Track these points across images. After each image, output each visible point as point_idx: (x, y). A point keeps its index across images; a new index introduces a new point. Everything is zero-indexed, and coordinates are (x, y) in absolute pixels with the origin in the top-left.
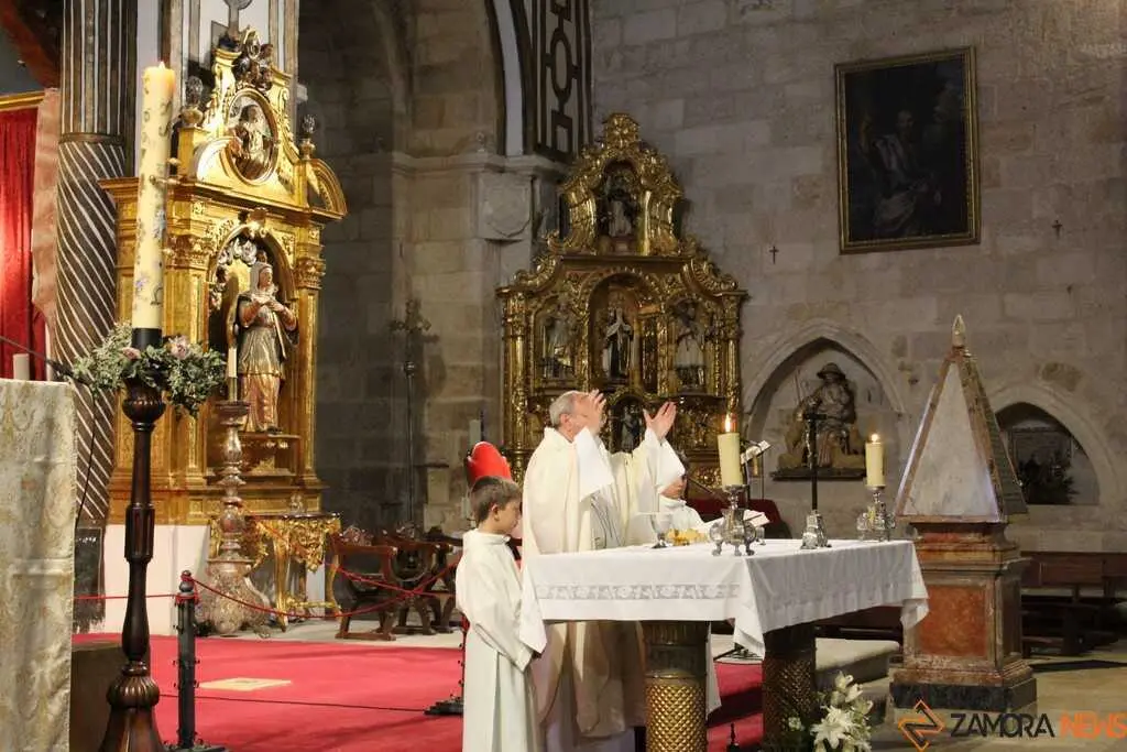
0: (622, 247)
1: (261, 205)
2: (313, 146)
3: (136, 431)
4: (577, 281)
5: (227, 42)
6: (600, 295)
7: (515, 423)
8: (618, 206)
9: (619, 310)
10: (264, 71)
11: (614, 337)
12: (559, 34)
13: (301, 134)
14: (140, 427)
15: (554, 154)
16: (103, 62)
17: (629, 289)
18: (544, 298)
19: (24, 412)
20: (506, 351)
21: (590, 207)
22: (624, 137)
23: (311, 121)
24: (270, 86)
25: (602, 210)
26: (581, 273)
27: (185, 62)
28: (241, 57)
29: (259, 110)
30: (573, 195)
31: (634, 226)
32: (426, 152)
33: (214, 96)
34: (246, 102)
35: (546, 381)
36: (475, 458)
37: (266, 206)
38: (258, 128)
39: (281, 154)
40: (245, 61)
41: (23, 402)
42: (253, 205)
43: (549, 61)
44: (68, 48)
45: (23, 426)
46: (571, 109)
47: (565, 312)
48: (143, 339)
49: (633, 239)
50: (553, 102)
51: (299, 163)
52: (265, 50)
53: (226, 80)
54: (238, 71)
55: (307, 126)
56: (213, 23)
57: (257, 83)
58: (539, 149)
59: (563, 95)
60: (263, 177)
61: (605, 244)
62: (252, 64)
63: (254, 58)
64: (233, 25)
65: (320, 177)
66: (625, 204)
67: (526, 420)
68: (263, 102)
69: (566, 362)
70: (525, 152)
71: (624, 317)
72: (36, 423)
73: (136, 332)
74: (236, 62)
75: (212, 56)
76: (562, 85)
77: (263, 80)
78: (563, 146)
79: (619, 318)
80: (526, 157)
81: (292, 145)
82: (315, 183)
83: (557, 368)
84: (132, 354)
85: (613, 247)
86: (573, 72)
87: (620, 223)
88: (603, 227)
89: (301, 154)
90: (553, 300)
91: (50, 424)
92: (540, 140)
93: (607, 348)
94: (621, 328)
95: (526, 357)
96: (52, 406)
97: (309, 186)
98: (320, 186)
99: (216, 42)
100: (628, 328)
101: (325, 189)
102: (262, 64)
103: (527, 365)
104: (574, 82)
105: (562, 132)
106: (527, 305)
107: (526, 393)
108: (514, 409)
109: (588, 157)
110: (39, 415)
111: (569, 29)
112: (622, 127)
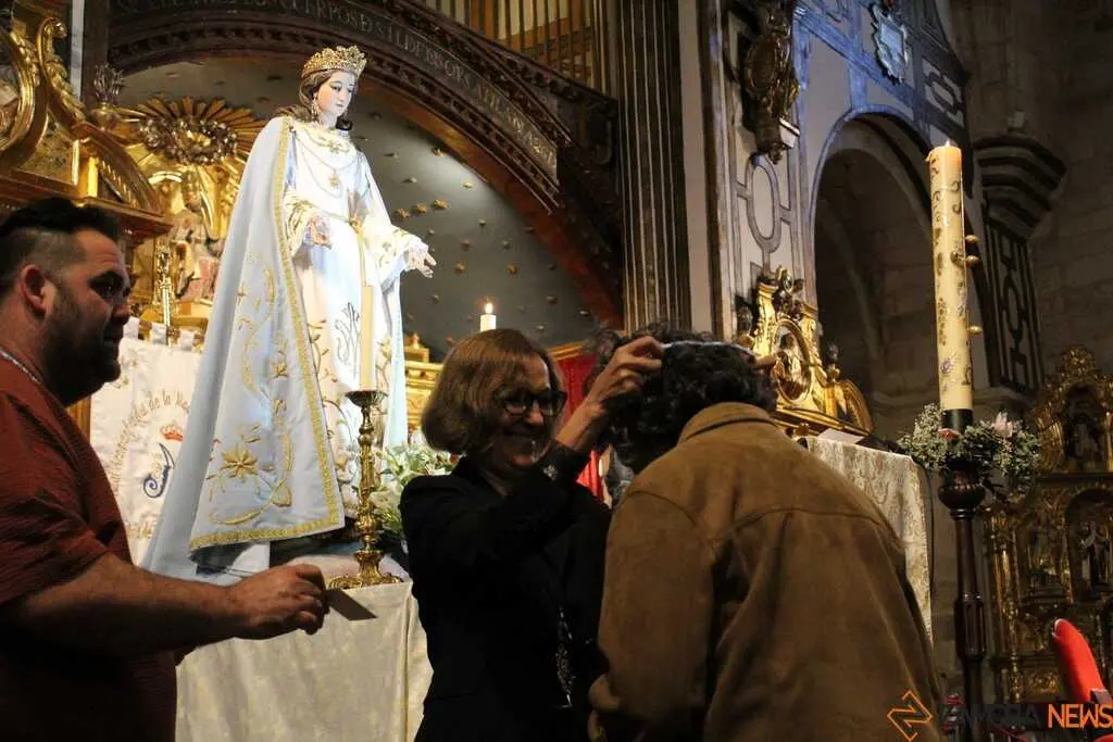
0: (1091, 466)
1: (804, 421)
2: (838, 371)
3: (957, 519)
4: (1050, 499)
5: (763, 279)
6: (1073, 511)
7: (1007, 631)
8: (1082, 427)
9: (1093, 524)
10: (797, 303)
11: (1091, 549)
12: (1009, 282)
13: (827, 361)
14: (961, 513)
15: (1016, 386)
16: (663, 301)
17: (1098, 505)
18: (1023, 515)
19: (881, 484)
20: (991, 566)
21: (1057, 430)
22: (1080, 366)
23: (834, 348)
24: (802, 316)
25: (1068, 432)
26: (1054, 491)
27: (733, 296)
28: (778, 291)
29: (793, 336)
30: (1040, 420)
31: (1099, 447)
32: (899, 392)
33: (760, 325)
34: (785, 331)
35: (1033, 591)
36: (1058, 634)
37: (808, 422)
38: (794, 353)
39: (813, 377)
40: (783, 293)
41: (879, 473)
42: (797, 421)
43: (1004, 305)
44: (632, 291)
45: (881, 499)
46: (1024, 348)
47: (1044, 526)
48: (956, 420)
49: (1100, 458)
50: (1010, 342)
51: (828, 387)
52: (798, 284)
53: (767, 310)
54: (777, 303)
55: (832, 353)
56: (752, 264)
57: (793, 314)
58: (1005, 382)
59: (1017, 335)
60: (803, 395)
61: (1073, 463)
62: (788, 297)
63: (790, 291)
64: (767, 266)
65: (847, 396)
66: (1088, 426)
67: (1017, 628)
68: (795, 330)
69: (1052, 572)
70: (992, 384)
71: (1098, 530)
72: (890, 498)
73: (948, 414)
74: (776, 295)
75: (754, 293)
76: (1016, 327)
77: (796, 311)
78: (1021, 380)
79: (1094, 533)
80: (994, 390)
81: (821, 370)
82: (843, 404)
83: (1043, 577)
84: (950, 435)
85: (1081, 466)
86: (1023, 315)
87: (1086, 443)
88: (1070, 449)
89: (829, 379)
90: (1033, 516)
91: (901, 499)
92: (1003, 373)
93: (1085, 558)
94: (1097, 540)
95: (1012, 569)
96: (900, 482)
97: (839, 408)
98: (847, 405)
99: (755, 279)
100: (1103, 539)
101: (853, 406)
102: (795, 297)
103: (1013, 578)
104: (1024, 323)
105: (1019, 367)
106: (1007, 520)
107: (1016, 602)
108: (1005, 618)
109: (1049, 386)
110: (892, 489)
111: (1016, 276)
112: (1079, 357)
